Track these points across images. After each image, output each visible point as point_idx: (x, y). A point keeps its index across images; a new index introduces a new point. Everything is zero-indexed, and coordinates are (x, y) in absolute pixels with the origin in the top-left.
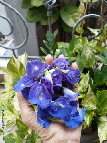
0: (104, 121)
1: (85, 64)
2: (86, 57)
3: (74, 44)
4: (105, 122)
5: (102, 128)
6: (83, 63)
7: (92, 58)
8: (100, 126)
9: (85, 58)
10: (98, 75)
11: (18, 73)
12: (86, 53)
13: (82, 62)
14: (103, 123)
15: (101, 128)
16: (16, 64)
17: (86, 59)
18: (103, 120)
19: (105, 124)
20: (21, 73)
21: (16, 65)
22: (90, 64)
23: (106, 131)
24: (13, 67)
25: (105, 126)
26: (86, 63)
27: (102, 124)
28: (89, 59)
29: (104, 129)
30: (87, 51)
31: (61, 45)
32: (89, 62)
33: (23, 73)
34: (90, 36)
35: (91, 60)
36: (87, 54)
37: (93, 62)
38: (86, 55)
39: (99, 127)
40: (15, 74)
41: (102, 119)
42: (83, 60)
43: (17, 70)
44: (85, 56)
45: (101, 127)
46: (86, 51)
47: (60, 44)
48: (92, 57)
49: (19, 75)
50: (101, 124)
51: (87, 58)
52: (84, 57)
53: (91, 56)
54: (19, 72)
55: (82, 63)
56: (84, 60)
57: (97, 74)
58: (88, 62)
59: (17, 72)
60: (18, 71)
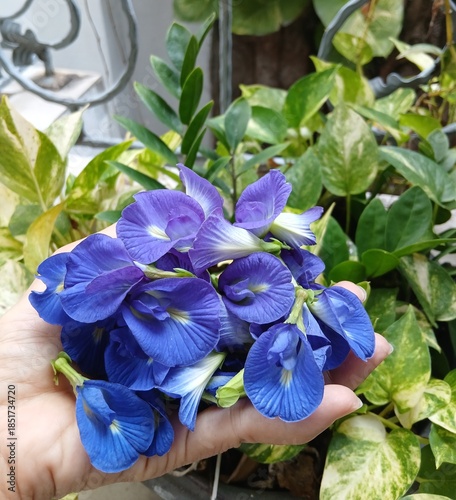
0: (366, 439)
1: (333, 179)
2: (343, 149)
3: (309, 98)
4: (369, 443)
5: (349, 469)
6: (325, 173)
7: (364, 156)
8: (339, 459)
9: (337, 154)
10: (378, 227)
11: (31, 181)
12: (342, 133)
13: (321, 168)
14: (355, 448)
15: (338, 471)
16: (19, 138)
17: (342, 159)
18: (361, 433)
19: (368, 453)
20: (42, 181)
21: (22, 143)
22: (356, 182)
23: (360, 486)
24: (6, 149)
25: (363, 462)
26: (340, 177)
27: (351, 451)
28: (354, 158)
29: (355, 477)
30: (347, 123)
31: (256, 96)
32: (354, 172)
33: (51, 184)
34: (395, 75)
35: (361, 163)
36: (345, 137)
37: (368, 173)
38: (342, 143)
39: (330, 461)
40: (18, 180)
41: (357, 429)
42: (325, 161)
43: (27, 166)
44: (336, 143)
45: (341, 464)
46: (343, 125)
47: (253, 92)
48: (365, 149)
49: (35, 191)
50: (345, 448)
51: (347, 154)
52: (333, 149)
53: (361, 146)
54: (33, 175)
55: (320, 173)
56: (330, 160)
57: (371, 222)
58: (350, 171)
59: (24, 176)
60: (29, 170)
